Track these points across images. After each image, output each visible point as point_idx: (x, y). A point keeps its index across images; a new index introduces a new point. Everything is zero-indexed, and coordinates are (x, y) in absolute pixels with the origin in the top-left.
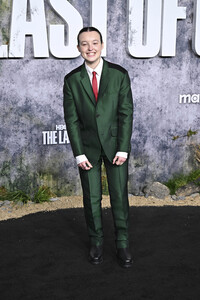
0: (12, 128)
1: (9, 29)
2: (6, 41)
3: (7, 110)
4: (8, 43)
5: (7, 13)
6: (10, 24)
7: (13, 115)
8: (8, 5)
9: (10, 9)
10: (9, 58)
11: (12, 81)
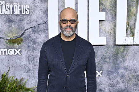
0: (133, 88)
1: (134, 27)
2: (132, 35)
3: (131, 77)
4: (133, 36)
5: (133, 17)
6: (135, 24)
7: (134, 80)
8: (135, 13)
9: (136, 15)
10: (133, 45)
11: (135, 59)
